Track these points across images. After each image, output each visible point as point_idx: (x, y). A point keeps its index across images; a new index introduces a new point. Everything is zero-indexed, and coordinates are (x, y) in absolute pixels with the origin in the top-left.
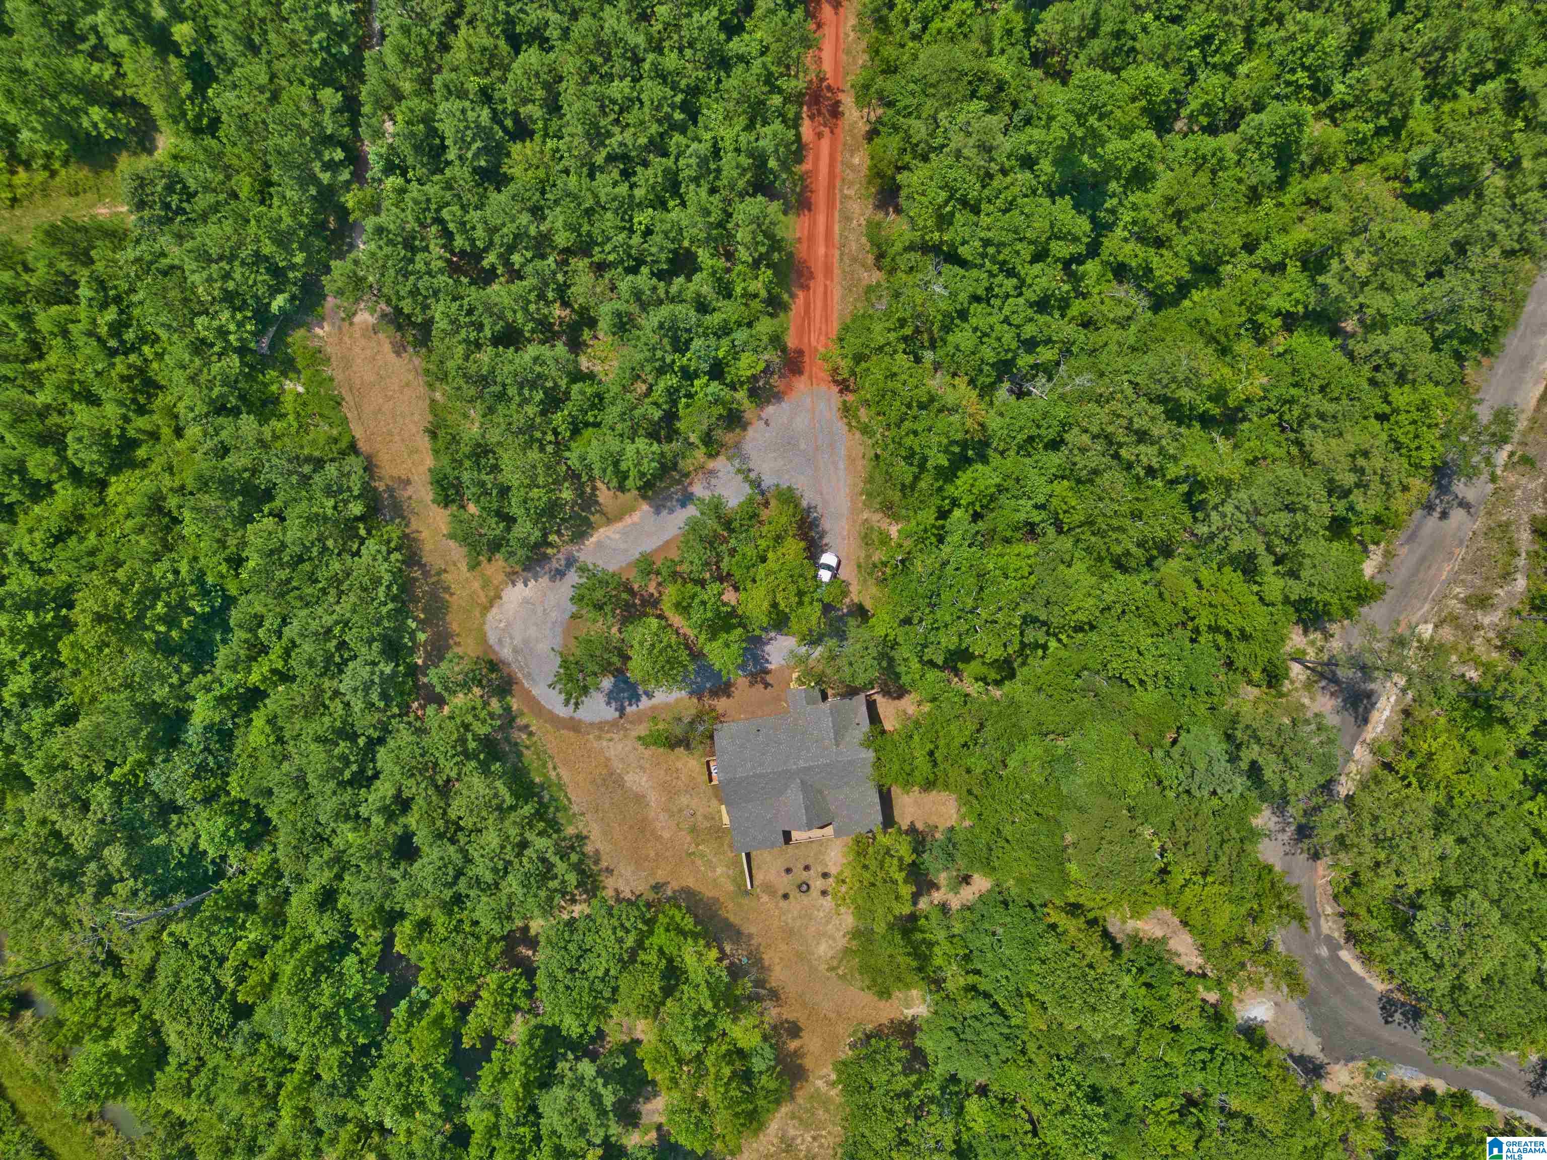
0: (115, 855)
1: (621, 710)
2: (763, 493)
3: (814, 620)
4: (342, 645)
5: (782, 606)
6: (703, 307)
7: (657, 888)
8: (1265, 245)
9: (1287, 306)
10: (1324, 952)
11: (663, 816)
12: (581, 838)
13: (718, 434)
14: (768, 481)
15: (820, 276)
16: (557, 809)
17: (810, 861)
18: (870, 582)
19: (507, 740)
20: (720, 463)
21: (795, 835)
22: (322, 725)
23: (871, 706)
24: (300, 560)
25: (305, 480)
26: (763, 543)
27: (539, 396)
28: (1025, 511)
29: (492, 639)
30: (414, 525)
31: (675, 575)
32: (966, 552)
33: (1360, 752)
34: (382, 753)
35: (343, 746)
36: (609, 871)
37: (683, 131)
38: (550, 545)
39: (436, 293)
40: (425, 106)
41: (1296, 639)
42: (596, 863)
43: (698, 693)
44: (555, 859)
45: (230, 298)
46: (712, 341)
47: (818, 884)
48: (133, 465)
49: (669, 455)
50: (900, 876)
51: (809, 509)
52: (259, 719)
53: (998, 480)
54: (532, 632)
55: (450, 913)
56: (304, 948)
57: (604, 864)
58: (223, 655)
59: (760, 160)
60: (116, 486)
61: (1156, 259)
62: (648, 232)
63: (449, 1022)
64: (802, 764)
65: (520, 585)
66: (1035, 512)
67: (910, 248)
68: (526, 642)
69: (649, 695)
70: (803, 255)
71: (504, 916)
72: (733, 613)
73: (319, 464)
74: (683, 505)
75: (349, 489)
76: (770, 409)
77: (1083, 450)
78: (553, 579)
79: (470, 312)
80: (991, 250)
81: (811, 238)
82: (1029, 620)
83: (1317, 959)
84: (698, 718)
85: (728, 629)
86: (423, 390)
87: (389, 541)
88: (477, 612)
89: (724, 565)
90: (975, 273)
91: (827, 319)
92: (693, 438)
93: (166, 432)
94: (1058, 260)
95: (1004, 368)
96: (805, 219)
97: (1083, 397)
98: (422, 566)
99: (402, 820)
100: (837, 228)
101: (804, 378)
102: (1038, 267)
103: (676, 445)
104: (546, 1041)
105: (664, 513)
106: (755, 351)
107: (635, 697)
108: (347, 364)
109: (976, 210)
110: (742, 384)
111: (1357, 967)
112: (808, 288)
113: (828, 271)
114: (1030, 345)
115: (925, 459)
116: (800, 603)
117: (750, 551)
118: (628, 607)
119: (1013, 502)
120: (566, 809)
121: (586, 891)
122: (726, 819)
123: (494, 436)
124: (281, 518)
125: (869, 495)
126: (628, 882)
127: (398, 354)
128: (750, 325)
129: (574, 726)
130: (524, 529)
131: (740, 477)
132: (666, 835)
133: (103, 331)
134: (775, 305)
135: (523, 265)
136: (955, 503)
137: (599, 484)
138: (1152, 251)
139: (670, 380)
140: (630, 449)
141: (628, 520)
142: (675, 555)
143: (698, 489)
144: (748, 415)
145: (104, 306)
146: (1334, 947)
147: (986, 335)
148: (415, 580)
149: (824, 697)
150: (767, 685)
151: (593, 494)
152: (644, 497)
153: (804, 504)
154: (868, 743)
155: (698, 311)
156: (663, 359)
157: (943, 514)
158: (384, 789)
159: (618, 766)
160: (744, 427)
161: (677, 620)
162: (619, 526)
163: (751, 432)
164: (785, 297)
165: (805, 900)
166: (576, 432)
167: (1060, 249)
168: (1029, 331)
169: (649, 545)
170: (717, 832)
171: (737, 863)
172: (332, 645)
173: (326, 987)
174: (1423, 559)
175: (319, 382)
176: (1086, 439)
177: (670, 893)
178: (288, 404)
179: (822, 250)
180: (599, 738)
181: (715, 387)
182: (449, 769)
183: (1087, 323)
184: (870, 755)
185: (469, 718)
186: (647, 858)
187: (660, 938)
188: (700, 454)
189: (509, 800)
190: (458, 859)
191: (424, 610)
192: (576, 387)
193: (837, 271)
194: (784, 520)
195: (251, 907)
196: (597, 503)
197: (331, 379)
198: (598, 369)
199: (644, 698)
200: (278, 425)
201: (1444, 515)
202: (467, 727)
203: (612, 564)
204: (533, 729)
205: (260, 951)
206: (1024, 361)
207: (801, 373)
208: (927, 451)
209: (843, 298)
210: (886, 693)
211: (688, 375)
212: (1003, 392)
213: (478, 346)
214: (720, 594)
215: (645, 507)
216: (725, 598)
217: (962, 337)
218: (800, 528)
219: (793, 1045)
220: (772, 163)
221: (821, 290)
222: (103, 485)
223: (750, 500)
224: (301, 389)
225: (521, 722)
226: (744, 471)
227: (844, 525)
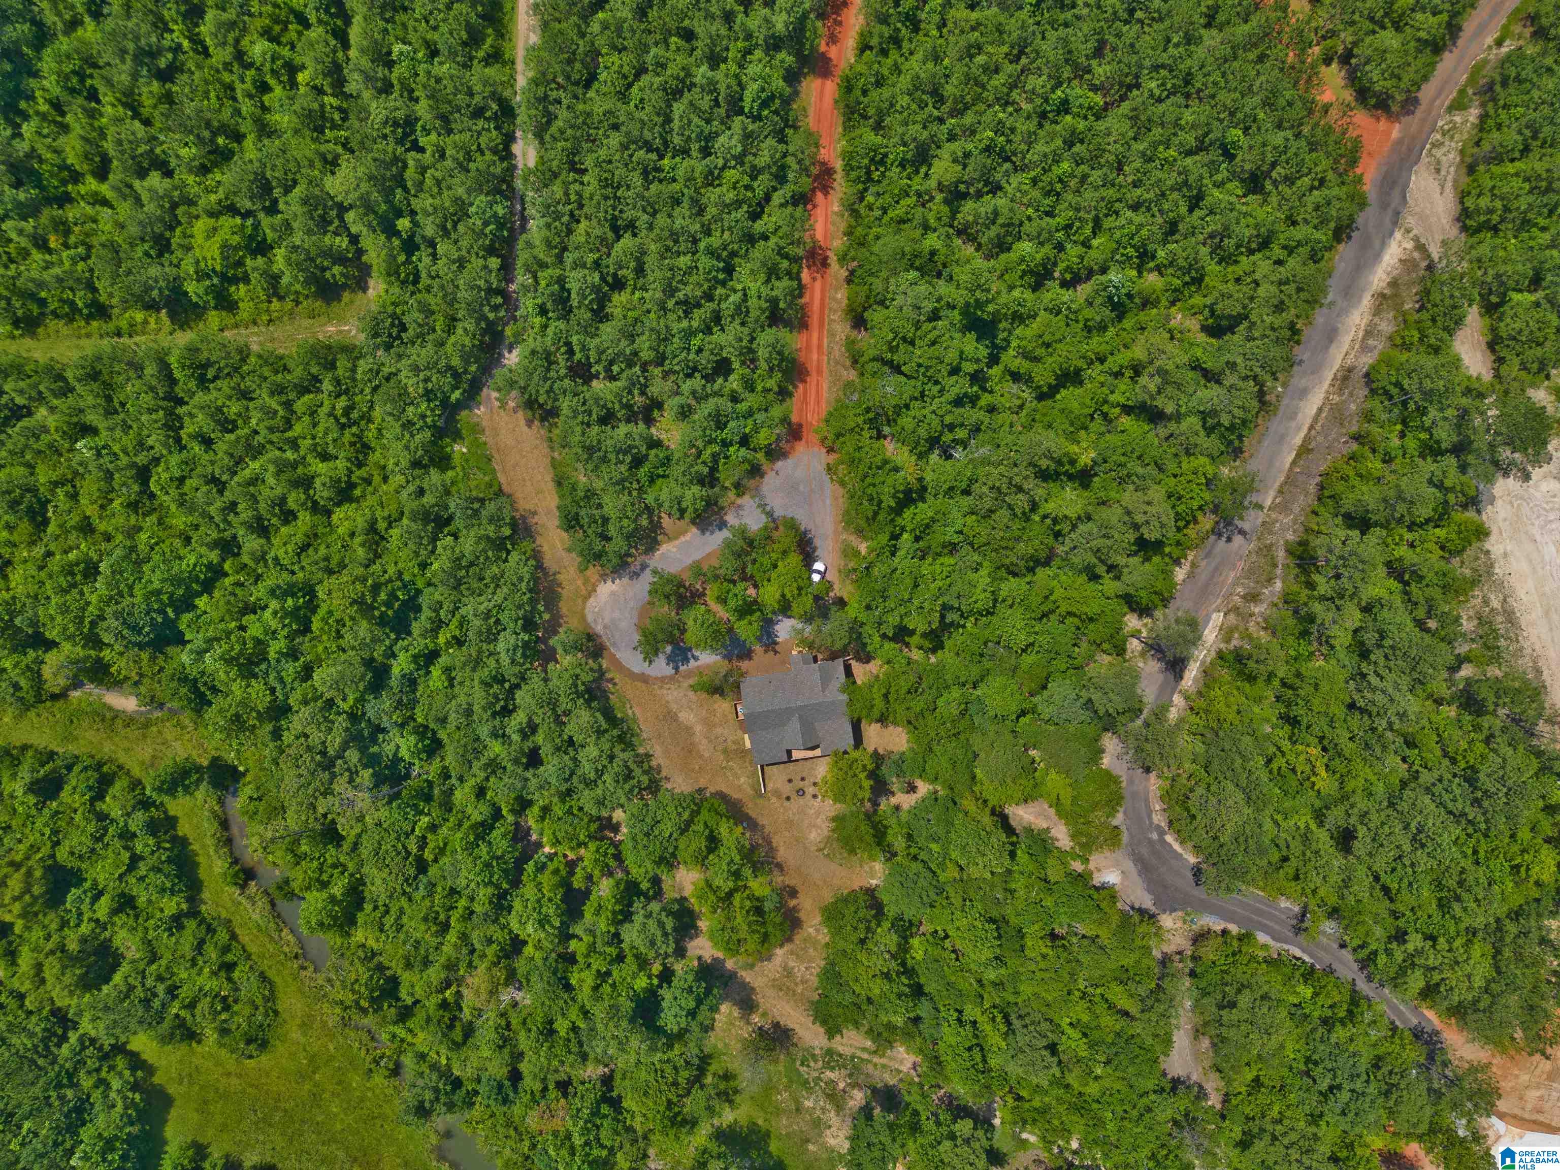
0: (352, 755)
1: (676, 669)
2: (774, 521)
3: (808, 606)
4: (498, 621)
5: (788, 596)
6: (735, 399)
7: (699, 790)
8: (1110, 359)
9: (1122, 400)
10: (1155, 836)
11: (705, 742)
12: (648, 756)
13: (745, 482)
14: (778, 513)
15: (814, 373)
16: (633, 735)
17: (804, 774)
18: (847, 582)
19: (601, 687)
20: (746, 500)
21: (796, 755)
22: (484, 673)
23: (848, 667)
24: (472, 564)
25: (476, 513)
26: (774, 556)
27: (628, 459)
28: (950, 534)
29: (590, 618)
30: (539, 542)
31: (716, 577)
32: (908, 563)
33: (1177, 699)
34: (519, 694)
35: (496, 688)
36: (667, 779)
37: (723, 283)
38: (631, 556)
40: (558, 272)
41: (1132, 622)
42: (659, 772)
43: (728, 657)
44: (633, 767)
45: (428, 395)
46: (742, 422)
47: (811, 790)
48: (351, 500)
49: (712, 496)
50: (863, 776)
51: (805, 533)
52: (436, 672)
53: (931, 514)
54: (617, 614)
55: (563, 801)
56: (467, 824)
57: (664, 774)
58: (416, 628)
59: (774, 302)
60: (338, 515)
61: (1035, 370)
62: (700, 351)
63: (563, 873)
64: (799, 704)
65: (609, 583)
66: (955, 536)
67: (874, 359)
68: (612, 621)
69: (696, 658)
70: (803, 360)
71: (601, 803)
72: (755, 602)
73: (483, 502)
74: (721, 529)
75: (502, 519)
76: (779, 464)
77: (983, 496)
78: (632, 579)
80: (922, 369)
81: (808, 347)
82: (945, 608)
83: (1150, 841)
84: (729, 674)
85: (752, 613)
86: (546, 451)
87: (525, 553)
88: (580, 600)
89: (749, 570)
90: (912, 382)
91: (818, 402)
92: (728, 484)
93: (377, 479)
94: (967, 374)
95: (934, 442)
96: (804, 336)
97: (986, 462)
98: (545, 570)
99: (533, 738)
100: (825, 341)
101: (803, 443)
102: (953, 379)
103: (717, 490)
104: (627, 889)
105: (707, 534)
106: (770, 427)
107: (686, 660)
108: (496, 433)
109: (912, 343)
110: (761, 448)
111: (1176, 846)
112: (805, 381)
113: (819, 372)
114: (951, 427)
115: (880, 502)
116: (800, 595)
117: (766, 561)
118: (681, 597)
119: (941, 529)
120: (638, 736)
122: (748, 744)
123: (598, 484)
124: (456, 536)
125: (847, 523)
126: (679, 786)
127: (529, 426)
128: (767, 409)
129: (644, 679)
130: (618, 544)
131: (759, 510)
132: (707, 754)
133: (339, 412)
134: (783, 394)
135: (619, 372)
136: (903, 529)
137: (665, 515)
138: (1032, 364)
139: (714, 448)
140: (688, 493)
141: (682, 539)
142: (715, 563)
143: (731, 519)
144: (764, 468)
145: (338, 396)
146: (1162, 833)
147: (921, 421)
149: (815, 660)
150: (776, 652)
151: (660, 522)
152: (695, 524)
153: (802, 528)
154: (843, 690)
155: (732, 401)
156: (710, 435)
157: (895, 537)
158: (520, 718)
159: (674, 707)
160: (762, 476)
161: (716, 607)
162: (677, 543)
163: (766, 479)
164: (791, 388)
165: (801, 801)
166: (652, 481)
167: (969, 367)
168: (948, 419)
169: (697, 556)
170: (742, 753)
171: (755, 773)
172: (491, 621)
173: (484, 848)
174: (1216, 569)
175: (476, 445)
176: (984, 489)
177: (709, 793)
178: (457, 460)
179: (815, 357)
180: (661, 687)
181: (743, 451)
182: (565, 704)
183: (992, 410)
184: (844, 697)
185: (578, 671)
186: (693, 770)
187: (705, 815)
188: (731, 494)
189: (605, 726)
190: (570, 764)
192: (653, 452)
193: (825, 370)
194: (788, 539)
195: (428, 798)
196: (662, 527)
197: (485, 444)
198: (663, 436)
199: (692, 660)
200: (450, 473)
201: (1229, 540)
202: (577, 676)
203: (673, 568)
204: (616, 681)
205: (433, 828)
206: (947, 437)
207: (800, 440)
208: (882, 497)
209: (830, 388)
210: (859, 659)
211: (726, 444)
212: (934, 457)
213: (588, 425)
214: (746, 590)
215: (694, 530)
216: (749, 592)
217: (906, 421)
218: (799, 545)
219: (792, 903)
220: (782, 305)
221: (814, 383)
222: (329, 513)
223: (766, 526)
224: (465, 450)
225: (608, 676)
226: (762, 506)
227: (830, 544)
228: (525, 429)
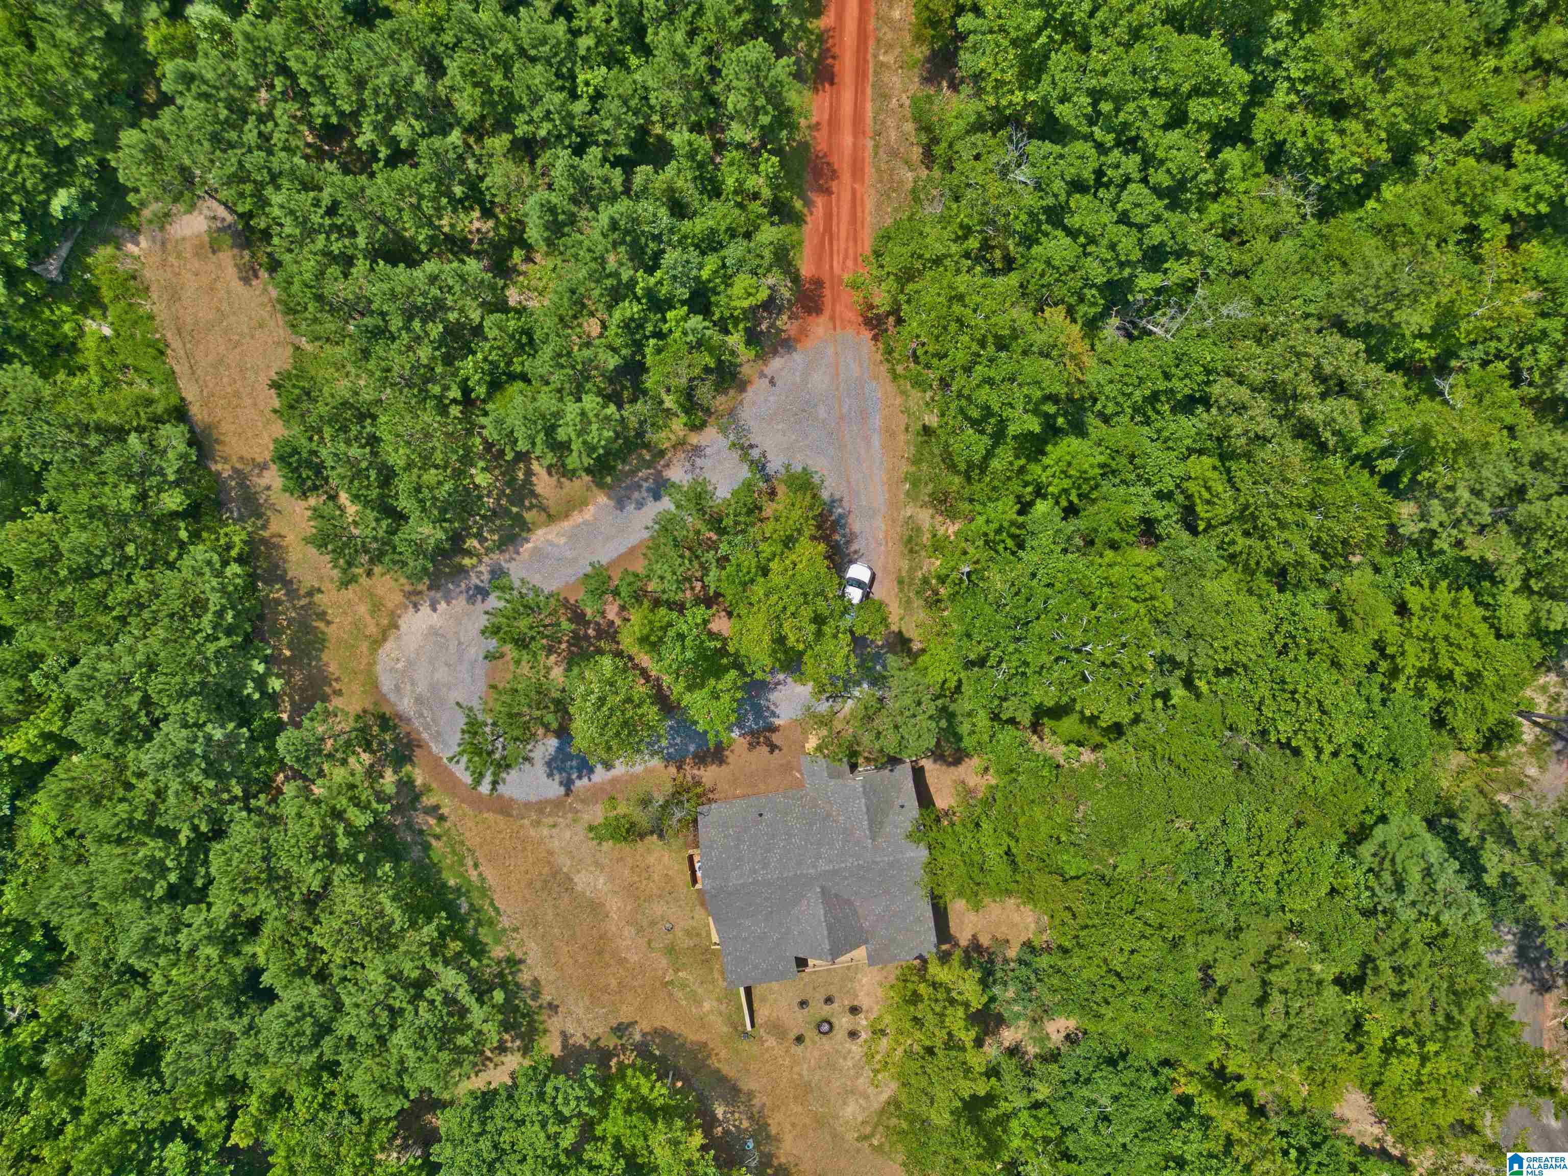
1: (568, 785)
2: (767, 479)
3: (839, 661)
4: (150, 699)
5: (791, 640)
6: (679, 209)
7: (620, 1030)
8: (1482, 122)
9: (1520, 206)
11: (629, 931)
12: (514, 962)
13: (704, 392)
14: (775, 465)
15: (846, 176)
16: (479, 923)
17: (833, 991)
18: (918, 603)
19: (409, 826)
20: (709, 437)
21: (813, 962)
23: (918, 774)
24: (86, 574)
26: (766, 549)
27: (436, 330)
28: (1141, 502)
29: (386, 684)
30: (275, 526)
31: (640, 596)
32: (1060, 561)
34: (219, 852)
35: (153, 847)
36: (553, 1008)
38: (469, 553)
39: (274, 178)
42: (536, 996)
43: (676, 760)
44: (469, 1001)
46: (693, 254)
47: (844, 1022)
49: (633, 422)
51: (834, 502)
52: (42, 803)
53: (1101, 459)
54: (441, 674)
56: (108, 1131)
57: (546, 998)
61: (1334, 140)
62: (599, 97)
64: (823, 866)
65: (425, 609)
66: (1157, 504)
67: (979, 126)
68: (434, 687)
69: (608, 766)
70: (822, 146)
72: (722, 652)
73: (119, 434)
74: (657, 497)
75: (161, 472)
76: (776, 364)
77: (1240, 409)
78: (471, 600)
79: (332, 210)
80: (1106, 107)
81: (833, 123)
84: (678, 795)
85: (718, 672)
86: (283, 332)
87: (229, 547)
88: (364, 647)
89: (711, 581)
90: (1079, 147)
91: (854, 236)
92: (669, 402)
94: (1201, 127)
95: (1116, 293)
96: (825, 97)
97: (1234, 333)
98: (287, 584)
99: (248, 949)
100: (869, 109)
101: (824, 319)
102: (1175, 135)
103: (642, 407)
105: (631, 507)
106: (754, 273)
107: (586, 769)
108: (174, 294)
109: (1084, 45)
110: (736, 321)
112: (828, 192)
113: (857, 170)
114: (1157, 257)
115: (1003, 423)
116: (819, 634)
117: (748, 560)
118: (578, 640)
119: (1122, 490)
120: (491, 923)
121: (520, 1036)
122: (715, 938)
125: (916, 483)
126: (579, 1022)
127: (246, 280)
128: (748, 236)
129: (502, 806)
131: (736, 455)
132: (633, 958)
134: (783, 215)
135: (413, 143)
136: (1040, 492)
137: (535, 466)
138: (1329, 122)
139: (629, 309)
140: (571, 409)
141: (577, 518)
142: (640, 567)
143: (677, 474)
144: (746, 370)
147: (1092, 240)
148: (278, 602)
149: (853, 767)
150: (773, 748)
151: (528, 481)
152: (601, 485)
153: (825, 495)
154: (918, 836)
155: (673, 214)
156: (616, 275)
157: (1025, 508)
159: (565, 863)
160: (742, 386)
161: (644, 659)
162: (566, 525)
163: (750, 393)
164: (798, 204)
165: (826, 1044)
166: (495, 386)
168: (1157, 233)
169: (605, 554)
170: (704, 954)
171: (729, 996)
172: (133, 701)
175: (130, 319)
176: (1242, 392)
177: (637, 1037)
178: (89, 352)
179: (848, 140)
180: (537, 824)
181: (696, 321)
183: (1230, 234)
184: (920, 853)
185: (342, 802)
186: (606, 989)
187: (616, 1124)
188: (678, 425)
189: (400, 921)
190: (323, 1007)
191: (289, 647)
193: (869, 170)
194: (796, 514)
196: (533, 494)
197: (151, 318)
198: (533, 304)
199: (599, 768)
200: (70, 381)
202: (338, 815)
203: (555, 578)
204: (444, 811)
206: (1147, 281)
207: (819, 311)
208: (1007, 413)
209: (879, 206)
210: (938, 755)
211: (657, 303)
212: (1112, 327)
214: (705, 622)
215: (602, 499)
216: (714, 626)
217: (1054, 249)
218: (819, 527)
221: (846, 196)
223: (748, 486)
224: (107, 331)
225: (428, 801)
226: (744, 449)
227: (880, 525)
228: (237, 286)
